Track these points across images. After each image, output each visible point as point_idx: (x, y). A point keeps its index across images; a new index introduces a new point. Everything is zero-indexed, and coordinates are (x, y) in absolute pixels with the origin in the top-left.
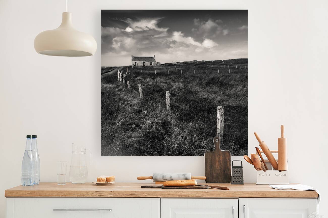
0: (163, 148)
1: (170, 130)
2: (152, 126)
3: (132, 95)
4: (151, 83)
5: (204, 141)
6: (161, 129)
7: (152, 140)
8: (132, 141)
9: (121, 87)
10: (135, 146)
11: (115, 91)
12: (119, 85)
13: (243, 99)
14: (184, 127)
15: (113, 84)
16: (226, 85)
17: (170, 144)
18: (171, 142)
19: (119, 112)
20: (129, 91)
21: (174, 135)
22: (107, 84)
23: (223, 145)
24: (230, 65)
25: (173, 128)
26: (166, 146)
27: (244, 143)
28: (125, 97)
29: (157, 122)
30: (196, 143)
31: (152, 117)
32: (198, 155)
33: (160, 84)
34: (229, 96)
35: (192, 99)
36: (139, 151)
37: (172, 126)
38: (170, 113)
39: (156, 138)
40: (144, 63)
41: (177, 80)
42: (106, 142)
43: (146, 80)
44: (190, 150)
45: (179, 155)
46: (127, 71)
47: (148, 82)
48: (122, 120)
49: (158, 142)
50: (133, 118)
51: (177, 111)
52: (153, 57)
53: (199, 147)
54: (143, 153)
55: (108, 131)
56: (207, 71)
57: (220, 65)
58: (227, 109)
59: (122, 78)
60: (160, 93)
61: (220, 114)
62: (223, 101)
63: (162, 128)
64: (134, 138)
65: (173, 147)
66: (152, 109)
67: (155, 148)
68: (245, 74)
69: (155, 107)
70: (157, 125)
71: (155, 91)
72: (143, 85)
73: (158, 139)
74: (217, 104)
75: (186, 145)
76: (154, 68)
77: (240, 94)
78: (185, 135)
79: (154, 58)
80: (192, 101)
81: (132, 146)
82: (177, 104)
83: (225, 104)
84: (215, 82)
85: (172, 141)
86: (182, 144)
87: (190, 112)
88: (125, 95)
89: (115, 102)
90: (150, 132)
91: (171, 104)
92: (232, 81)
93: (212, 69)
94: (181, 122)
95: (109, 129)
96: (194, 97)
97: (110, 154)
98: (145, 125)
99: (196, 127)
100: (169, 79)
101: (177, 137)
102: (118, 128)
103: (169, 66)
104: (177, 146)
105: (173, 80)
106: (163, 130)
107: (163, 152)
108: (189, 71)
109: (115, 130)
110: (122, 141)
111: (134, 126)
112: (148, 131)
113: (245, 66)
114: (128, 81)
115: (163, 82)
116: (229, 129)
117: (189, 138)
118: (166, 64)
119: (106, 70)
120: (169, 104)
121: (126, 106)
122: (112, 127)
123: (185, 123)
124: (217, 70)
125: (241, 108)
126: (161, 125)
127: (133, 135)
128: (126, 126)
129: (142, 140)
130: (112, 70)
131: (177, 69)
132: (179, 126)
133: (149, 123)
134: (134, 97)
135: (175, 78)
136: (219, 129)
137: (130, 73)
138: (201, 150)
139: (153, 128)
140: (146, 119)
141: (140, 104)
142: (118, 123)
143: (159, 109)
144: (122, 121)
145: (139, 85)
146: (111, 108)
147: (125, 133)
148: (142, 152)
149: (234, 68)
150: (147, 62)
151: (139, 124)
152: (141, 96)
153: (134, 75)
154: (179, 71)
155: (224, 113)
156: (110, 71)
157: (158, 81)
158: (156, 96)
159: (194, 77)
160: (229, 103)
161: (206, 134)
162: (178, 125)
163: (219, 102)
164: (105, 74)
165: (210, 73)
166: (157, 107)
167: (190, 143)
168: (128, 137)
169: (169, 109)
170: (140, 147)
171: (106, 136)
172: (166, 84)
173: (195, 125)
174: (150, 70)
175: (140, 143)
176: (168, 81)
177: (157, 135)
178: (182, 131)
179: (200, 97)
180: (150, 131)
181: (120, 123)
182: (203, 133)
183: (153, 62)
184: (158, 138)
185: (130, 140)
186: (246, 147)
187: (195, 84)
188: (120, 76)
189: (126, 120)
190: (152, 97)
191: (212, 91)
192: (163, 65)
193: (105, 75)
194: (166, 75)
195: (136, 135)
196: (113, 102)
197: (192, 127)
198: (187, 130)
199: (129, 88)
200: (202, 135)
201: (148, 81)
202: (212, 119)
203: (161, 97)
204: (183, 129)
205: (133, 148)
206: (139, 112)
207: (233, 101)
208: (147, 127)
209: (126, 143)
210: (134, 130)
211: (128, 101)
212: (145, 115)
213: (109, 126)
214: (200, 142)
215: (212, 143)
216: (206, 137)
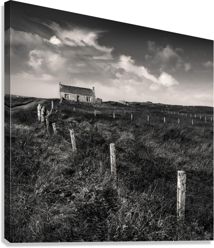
0: (105, 230)
1: (116, 203)
2: (89, 196)
3: (60, 146)
4: (88, 129)
5: (161, 219)
6: (103, 201)
7: (90, 218)
8: (60, 219)
9: (43, 131)
10: (65, 227)
11: (32, 138)
12: (40, 129)
13: (208, 162)
14: (135, 199)
15: (29, 126)
16: (188, 141)
17: (115, 223)
18: (117, 221)
19: (39, 172)
20: (56, 139)
21: (121, 210)
22: (20, 125)
23: (184, 226)
24: (193, 114)
25: (120, 199)
26: (110, 227)
27: (209, 223)
28: (50, 148)
29: (97, 189)
30: (151, 223)
31: (90, 182)
32: (153, 240)
33: (101, 132)
34: (192, 157)
35: (145, 157)
36: (70, 234)
37: (118, 196)
38: (116, 177)
39: (96, 215)
40: (78, 97)
41: (125, 128)
42: (19, 221)
43: (81, 124)
44: (142, 233)
45: (128, 240)
46: (52, 107)
47: (84, 127)
48: (44, 184)
49: (98, 220)
50: (62, 182)
51: (125, 174)
52: (92, 89)
53: (155, 228)
54: (78, 237)
55: (22, 202)
56: (165, 118)
57: (181, 112)
58: (190, 175)
59: (45, 118)
60: (101, 146)
61: (180, 181)
62: (185, 163)
63: (104, 199)
64: (63, 214)
65: (119, 229)
66: (90, 170)
67: (94, 229)
68: (211, 128)
69: (94, 167)
70: (97, 195)
71: (95, 142)
72: (76, 131)
73: (98, 217)
74: (177, 168)
75: (138, 225)
76: (93, 107)
77: (205, 156)
78: (136, 210)
79: (93, 92)
80: (145, 160)
81: (60, 226)
82: (125, 164)
83: (188, 168)
84: (175, 136)
85: (119, 220)
86: (132, 224)
87: (143, 176)
88: (49, 145)
89: (33, 155)
90: (88, 205)
91: (116, 163)
92: (195, 136)
93: (171, 116)
94: (130, 191)
95: (23, 199)
96: (149, 155)
97: (26, 241)
98: (80, 193)
99: (150, 199)
100: (114, 126)
101: (126, 213)
102: (38, 197)
103: (114, 105)
104: (125, 226)
105: (120, 128)
106: (106, 203)
107: (106, 236)
108: (142, 116)
109: (33, 201)
110: (44, 218)
111: (63, 195)
112: (85, 203)
113: (211, 117)
114: (54, 123)
115: (105, 129)
116: (192, 203)
117: (141, 215)
118: (110, 102)
119: (19, 102)
120: (114, 163)
121: (51, 163)
122: (29, 196)
123: (136, 194)
124: (177, 119)
125: (206, 174)
126: (103, 195)
127: (61, 210)
128: (50, 194)
129: (75, 217)
130: (27, 103)
131: (125, 111)
132: (127, 198)
133: (86, 191)
134: (63, 150)
135: (122, 124)
136: (180, 202)
137: (56, 111)
138: (157, 233)
139: (92, 199)
140: (80, 185)
141: (73, 160)
142: (38, 189)
143: (101, 170)
144: (44, 186)
145: (70, 131)
146: (26, 165)
147: (48, 206)
148: (75, 237)
149: (198, 118)
150: (83, 96)
151: (71, 192)
152: (74, 148)
153: (63, 115)
154: (128, 115)
155: (186, 180)
156: (25, 104)
157: (98, 127)
158: (96, 150)
159: (148, 127)
160: (192, 167)
161: (163, 209)
162: (127, 196)
163: (180, 164)
164: (17, 107)
165: (168, 122)
166: (97, 166)
167: (143, 223)
168: (55, 213)
169: (114, 171)
170: (72, 228)
171: (18, 211)
172: (111, 133)
173: (149, 196)
174: (87, 109)
175: (72, 222)
176: (113, 129)
177: (97, 210)
178: (132, 204)
179: (156, 157)
180: (88, 203)
181: (41, 190)
182: (160, 208)
183: (92, 97)
184: (98, 214)
185: (56, 217)
186: (211, 228)
187: (149, 137)
188: (41, 114)
189: (51, 185)
190: (90, 151)
191: (171, 149)
192: (106, 103)
193: (16, 109)
194: (111, 119)
195: (66, 209)
196: (30, 156)
197: (145, 199)
198: (139, 203)
199: (55, 134)
200: (158, 211)
201: (84, 125)
202: (171, 188)
203: (103, 152)
204: (133, 202)
205: (61, 231)
206: (70, 173)
207: (197, 165)
208: (83, 197)
209: (51, 222)
210: (63, 202)
211: (53, 154)
212: (80, 179)
213: (24, 194)
214: (156, 221)
215: (171, 223)
216: (164, 214)
